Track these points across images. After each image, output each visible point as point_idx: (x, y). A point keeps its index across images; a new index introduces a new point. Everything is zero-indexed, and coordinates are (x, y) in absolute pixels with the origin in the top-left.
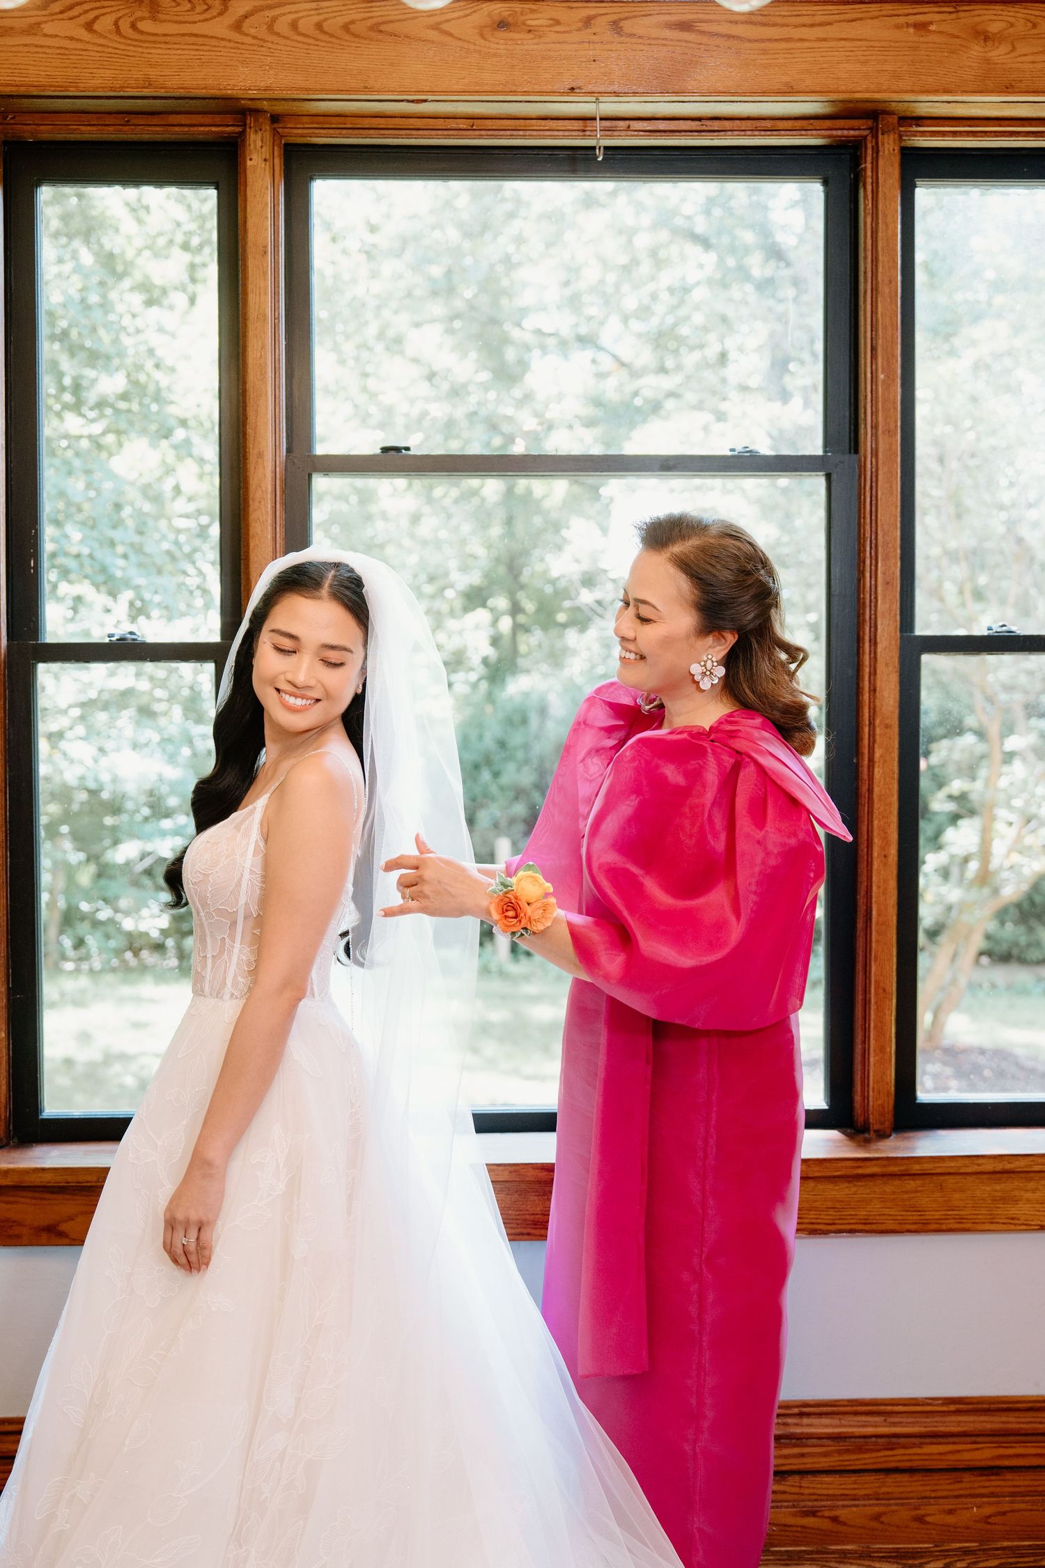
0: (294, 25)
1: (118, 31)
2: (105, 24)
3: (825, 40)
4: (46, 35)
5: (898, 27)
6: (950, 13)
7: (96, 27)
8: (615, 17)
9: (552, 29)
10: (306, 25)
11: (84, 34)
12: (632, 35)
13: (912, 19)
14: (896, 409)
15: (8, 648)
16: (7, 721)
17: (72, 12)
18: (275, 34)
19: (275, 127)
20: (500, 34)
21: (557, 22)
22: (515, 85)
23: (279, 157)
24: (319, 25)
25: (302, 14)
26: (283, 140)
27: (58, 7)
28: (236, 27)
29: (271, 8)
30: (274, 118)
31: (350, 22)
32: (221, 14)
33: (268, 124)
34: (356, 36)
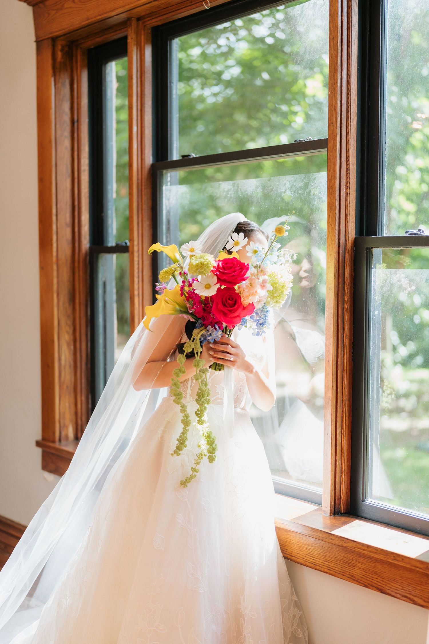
14: (336, 110)
15: (90, 248)
16: (88, 277)
19: (141, 22)
23: (144, 35)
26: (148, 27)
30: (138, 19)
33: (134, 22)
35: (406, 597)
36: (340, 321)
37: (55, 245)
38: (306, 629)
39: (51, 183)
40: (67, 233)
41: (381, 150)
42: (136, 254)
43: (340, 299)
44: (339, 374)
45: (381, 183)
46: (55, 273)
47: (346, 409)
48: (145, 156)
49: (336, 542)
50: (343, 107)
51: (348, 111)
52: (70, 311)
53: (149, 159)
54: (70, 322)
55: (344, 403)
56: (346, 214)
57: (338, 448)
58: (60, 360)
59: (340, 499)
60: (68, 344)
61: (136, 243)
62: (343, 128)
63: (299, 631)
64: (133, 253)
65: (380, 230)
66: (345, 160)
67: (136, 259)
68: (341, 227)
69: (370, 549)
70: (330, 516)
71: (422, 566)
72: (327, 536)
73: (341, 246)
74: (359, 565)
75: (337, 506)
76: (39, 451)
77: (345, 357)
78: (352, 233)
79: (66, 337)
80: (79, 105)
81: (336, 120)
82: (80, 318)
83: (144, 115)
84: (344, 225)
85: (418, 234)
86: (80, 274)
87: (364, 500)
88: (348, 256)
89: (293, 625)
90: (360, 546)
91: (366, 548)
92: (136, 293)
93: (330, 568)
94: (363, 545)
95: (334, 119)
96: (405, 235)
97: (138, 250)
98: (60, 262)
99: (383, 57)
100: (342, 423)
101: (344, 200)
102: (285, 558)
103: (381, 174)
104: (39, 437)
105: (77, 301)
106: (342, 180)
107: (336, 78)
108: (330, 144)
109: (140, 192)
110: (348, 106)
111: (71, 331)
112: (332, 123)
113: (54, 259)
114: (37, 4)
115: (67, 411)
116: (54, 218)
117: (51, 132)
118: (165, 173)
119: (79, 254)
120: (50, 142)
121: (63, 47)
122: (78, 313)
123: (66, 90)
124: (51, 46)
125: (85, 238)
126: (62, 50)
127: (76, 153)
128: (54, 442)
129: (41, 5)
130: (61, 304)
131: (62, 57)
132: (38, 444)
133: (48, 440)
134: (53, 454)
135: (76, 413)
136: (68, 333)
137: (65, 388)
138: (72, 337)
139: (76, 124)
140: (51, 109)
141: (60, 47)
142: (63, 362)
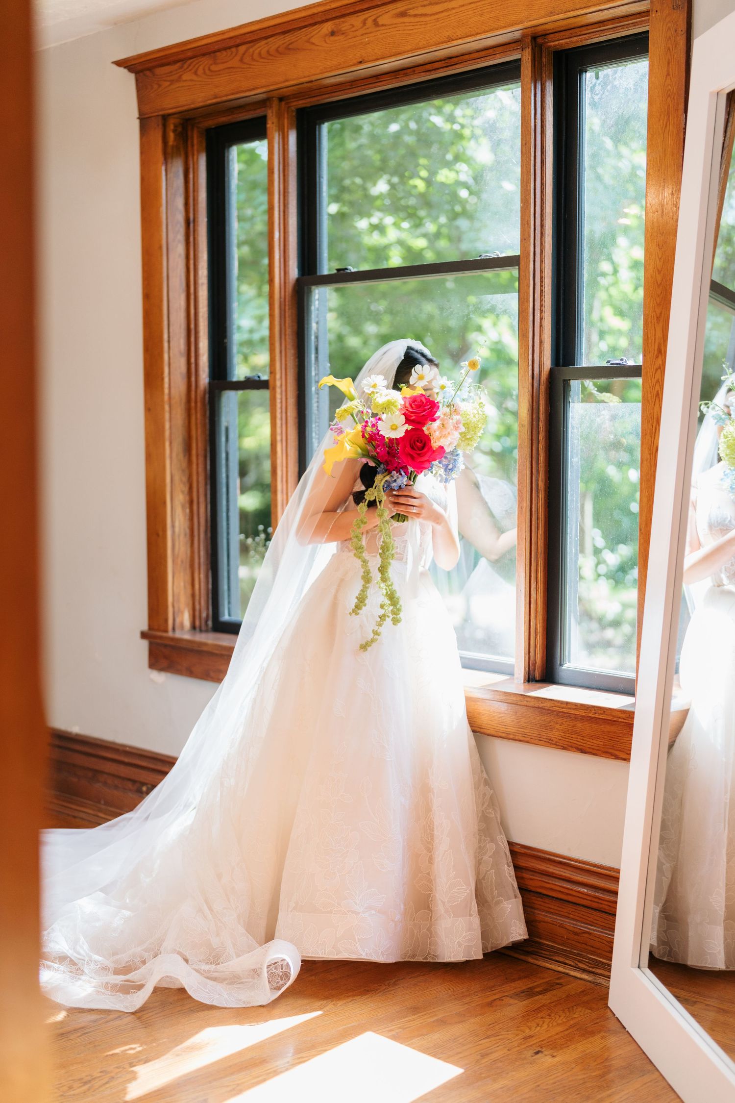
0: (260, 54)
1: (205, 73)
2: (200, 71)
3: (463, 6)
4: (186, 81)
7: (198, 73)
8: (373, 18)
9: (352, 30)
10: (264, 52)
11: (195, 78)
12: (383, 25)
14: (529, 224)
15: (210, 384)
16: (207, 421)
17: (190, 68)
18: (253, 60)
19: (283, 103)
20: (332, 38)
21: (353, 26)
22: (339, 65)
23: (288, 118)
24: (268, 52)
25: (262, 47)
26: (293, 108)
27: (186, 66)
28: (241, 60)
29: (252, 47)
30: (281, 99)
31: (279, 47)
32: (236, 55)
33: (275, 103)
34: (281, 54)
35: (607, 752)
36: (534, 462)
37: (166, 380)
38: (498, 810)
39: (161, 301)
40: (180, 364)
41: (580, 270)
42: (278, 390)
43: (534, 438)
44: (533, 523)
45: (579, 307)
46: (167, 416)
47: (541, 562)
48: (289, 269)
49: (532, 704)
50: (536, 221)
51: (542, 226)
52: (184, 464)
53: (294, 272)
54: (185, 479)
55: (539, 556)
56: (541, 342)
57: (532, 606)
58: (173, 526)
59: (534, 664)
60: (183, 507)
61: (278, 376)
62: (536, 245)
63: (490, 811)
64: (274, 388)
65: (579, 360)
66: (539, 281)
67: (278, 396)
68: (535, 356)
69: (569, 706)
70: (524, 683)
71: (624, 716)
72: (522, 698)
73: (535, 378)
74: (558, 726)
75: (531, 673)
76: (145, 644)
77: (540, 504)
78: (548, 364)
79: (181, 498)
80: (195, 200)
81: (529, 236)
82: (198, 473)
83: (288, 218)
84: (538, 354)
85: (620, 364)
86: (198, 417)
87: (561, 665)
88: (543, 389)
89: (483, 805)
90: (561, 705)
91: (565, 706)
92: (279, 438)
93: (524, 735)
94: (561, 702)
95: (526, 235)
96: (605, 365)
97: (281, 385)
98: (173, 402)
99: (581, 164)
100: (537, 578)
101: (539, 326)
103: (579, 296)
104: (145, 627)
105: (194, 452)
106: (536, 304)
107: (528, 189)
108: (522, 263)
109: (283, 313)
110: (542, 220)
111: (186, 489)
112: (524, 239)
113: (166, 397)
114: (142, 71)
115: (182, 593)
116: (166, 345)
117: (161, 236)
118: (314, 289)
119: (196, 392)
120: (160, 247)
121: (175, 126)
122: (194, 466)
123: (179, 182)
124: (161, 126)
125: (204, 371)
126: (174, 131)
127: (192, 262)
128: (166, 631)
129: (148, 73)
130: (174, 455)
131: (175, 140)
132: (144, 635)
133: (158, 630)
134: (166, 646)
135: (193, 595)
136: (183, 492)
137: (179, 562)
138: (187, 498)
139: (192, 225)
140: (161, 205)
141: (172, 127)
142: (177, 530)
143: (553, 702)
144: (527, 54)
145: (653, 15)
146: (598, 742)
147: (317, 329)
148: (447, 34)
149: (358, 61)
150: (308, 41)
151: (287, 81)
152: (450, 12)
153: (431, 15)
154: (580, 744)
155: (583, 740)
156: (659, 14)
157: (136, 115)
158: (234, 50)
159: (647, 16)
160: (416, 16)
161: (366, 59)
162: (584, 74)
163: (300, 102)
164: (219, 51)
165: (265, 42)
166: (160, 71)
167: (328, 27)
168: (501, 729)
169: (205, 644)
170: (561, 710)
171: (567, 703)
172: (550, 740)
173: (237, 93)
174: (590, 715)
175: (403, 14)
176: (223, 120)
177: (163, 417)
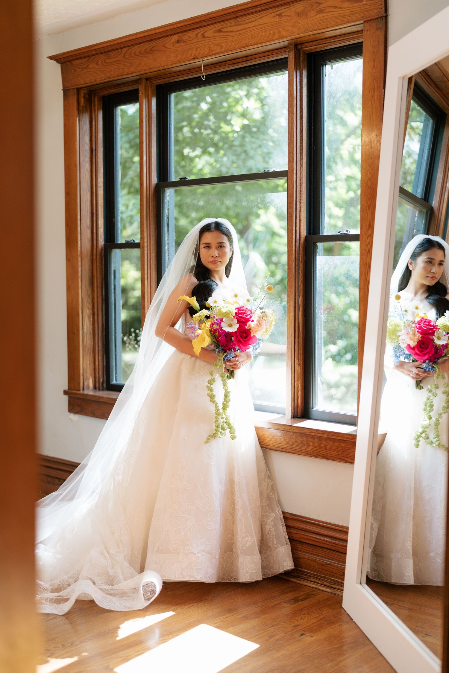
0: (135, 53)
1: (102, 64)
2: (100, 63)
3: (255, 26)
4: (90, 68)
5: (274, 17)
6: (288, 8)
7: (98, 64)
8: (202, 33)
9: (189, 40)
10: (137, 52)
11: (96, 66)
12: (207, 37)
13: (278, 13)
14: (293, 152)
15: (105, 245)
16: (103, 267)
17: (94, 61)
18: (131, 57)
19: (148, 82)
20: (178, 44)
21: (190, 37)
22: (182, 60)
23: (151, 91)
24: (140, 52)
25: (136, 49)
26: (154, 85)
27: (91, 60)
28: (124, 57)
29: (130, 49)
30: (147, 79)
31: (146, 49)
32: (121, 53)
33: (144, 82)
34: (147, 53)
35: (341, 459)
36: (296, 290)
37: (79, 242)
38: (276, 493)
39: (76, 196)
40: (87, 233)
41: (322, 179)
42: (146, 249)
43: (296, 276)
44: (296, 325)
45: (322, 200)
46: (80, 263)
47: (301, 348)
48: (152, 178)
49: (296, 431)
50: (297, 150)
51: (301, 153)
52: (90, 292)
53: (155, 180)
54: (90, 301)
55: (300, 345)
56: (300, 221)
57: (296, 374)
58: (83, 328)
59: (297, 408)
60: (89, 317)
61: (145, 240)
62: (297, 164)
63: (272, 494)
64: (143, 248)
65: (322, 231)
66: (299, 185)
67: (146, 252)
68: (297, 229)
69: (319, 432)
70: (291, 418)
71: (350, 437)
72: (290, 428)
73: (297, 242)
74: (311, 444)
75: (295, 413)
76: (66, 398)
77: (300, 314)
78: (304, 233)
79: (87, 312)
80: (96, 137)
81: (293, 159)
82: (97, 297)
83: (151, 148)
84: (299, 228)
85: (346, 233)
86: (98, 264)
87: (313, 408)
88: (301, 248)
90: (312, 431)
91: (316, 432)
92: (146, 276)
93: (292, 449)
94: (314, 430)
96: (338, 234)
97: (147, 246)
98: (83, 255)
99: (323, 118)
100: (299, 357)
101: (299, 211)
102: (262, 447)
103: (322, 194)
104: (66, 388)
105: (95, 285)
106: (297, 198)
107: (293, 132)
108: (289, 175)
109: (148, 204)
110: (300, 150)
111: (91, 307)
112: (290, 161)
113: (79, 253)
114: (65, 62)
115: (88, 367)
116: (79, 222)
117: (76, 158)
118: (167, 190)
119: (97, 250)
120: (76, 165)
121: (85, 95)
122: (96, 293)
123: (87, 127)
124: (76, 95)
125: (101, 238)
126: (84, 97)
127: (94, 174)
128: (79, 390)
129: (68, 63)
130: (84, 286)
131: (84, 103)
132: (65, 393)
133: (75, 390)
134: (79, 399)
135: (95, 369)
136: (89, 308)
137: (87, 350)
138: (91, 312)
139: (94, 152)
140: (76, 140)
141: (82, 95)
142: (85, 330)
143: (308, 430)
144: (292, 55)
145: (365, 33)
146: (335, 453)
147: (168, 213)
148: (245, 42)
149: (193, 57)
150: (164, 46)
151: (151, 69)
152: (246, 30)
153: (236, 31)
154: (324, 454)
155: (326, 451)
156: (368, 32)
157: (61, 87)
158: (119, 50)
159: (361, 33)
160: (227, 32)
161: (198, 56)
162: (325, 66)
163: (159, 81)
164: (110, 51)
165: (138, 46)
166: (76, 62)
167: (175, 38)
168: (278, 446)
169: (102, 398)
170: (313, 434)
171: (317, 430)
172: (307, 452)
173: (122, 75)
174: (331, 437)
175: (220, 31)
176: (113, 91)
177: (78, 264)
